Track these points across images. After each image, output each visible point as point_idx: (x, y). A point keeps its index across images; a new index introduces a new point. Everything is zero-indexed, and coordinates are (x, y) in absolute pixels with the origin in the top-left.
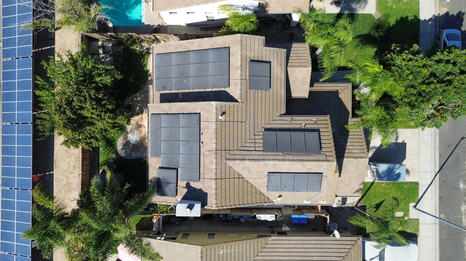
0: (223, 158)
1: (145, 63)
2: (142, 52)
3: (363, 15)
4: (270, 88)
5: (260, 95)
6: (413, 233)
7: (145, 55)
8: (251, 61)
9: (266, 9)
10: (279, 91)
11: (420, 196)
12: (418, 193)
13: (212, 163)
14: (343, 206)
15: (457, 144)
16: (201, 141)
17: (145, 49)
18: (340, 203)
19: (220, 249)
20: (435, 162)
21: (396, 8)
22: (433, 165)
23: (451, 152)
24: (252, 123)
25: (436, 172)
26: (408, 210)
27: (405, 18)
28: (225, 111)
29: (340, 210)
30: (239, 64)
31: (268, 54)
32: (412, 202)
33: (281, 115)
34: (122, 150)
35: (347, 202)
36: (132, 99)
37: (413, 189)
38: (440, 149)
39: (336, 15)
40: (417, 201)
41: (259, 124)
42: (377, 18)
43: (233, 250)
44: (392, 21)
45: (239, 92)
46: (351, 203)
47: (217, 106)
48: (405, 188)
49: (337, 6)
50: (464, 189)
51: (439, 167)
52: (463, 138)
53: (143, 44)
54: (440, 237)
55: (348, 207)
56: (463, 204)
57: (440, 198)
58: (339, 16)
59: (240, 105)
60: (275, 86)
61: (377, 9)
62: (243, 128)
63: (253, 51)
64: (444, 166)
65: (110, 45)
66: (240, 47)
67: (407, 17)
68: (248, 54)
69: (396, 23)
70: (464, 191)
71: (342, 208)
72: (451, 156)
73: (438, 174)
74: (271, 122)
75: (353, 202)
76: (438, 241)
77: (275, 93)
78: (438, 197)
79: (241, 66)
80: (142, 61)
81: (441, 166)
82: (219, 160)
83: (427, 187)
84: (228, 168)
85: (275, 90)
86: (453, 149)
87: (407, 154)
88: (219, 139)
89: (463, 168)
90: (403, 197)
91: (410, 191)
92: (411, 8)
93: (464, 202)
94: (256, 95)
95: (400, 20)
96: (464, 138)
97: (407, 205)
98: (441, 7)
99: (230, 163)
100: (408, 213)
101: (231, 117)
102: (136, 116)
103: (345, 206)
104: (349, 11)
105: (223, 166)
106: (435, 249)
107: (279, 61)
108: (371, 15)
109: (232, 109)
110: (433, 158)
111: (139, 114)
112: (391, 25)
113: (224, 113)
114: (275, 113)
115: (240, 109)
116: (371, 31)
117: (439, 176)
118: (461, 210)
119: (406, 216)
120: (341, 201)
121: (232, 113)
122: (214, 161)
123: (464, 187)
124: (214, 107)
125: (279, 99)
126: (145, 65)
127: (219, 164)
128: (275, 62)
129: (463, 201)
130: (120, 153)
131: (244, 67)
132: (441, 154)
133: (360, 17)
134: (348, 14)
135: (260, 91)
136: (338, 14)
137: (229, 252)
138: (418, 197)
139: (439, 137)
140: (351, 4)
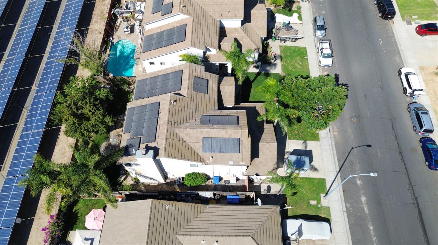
0: (173, 127)
1: (130, 97)
2: (129, 91)
3: (274, 74)
4: (207, 93)
5: (200, 97)
6: (326, 218)
7: (131, 92)
8: (196, 77)
9: (209, 59)
10: (213, 96)
11: (328, 189)
12: (325, 187)
13: (164, 129)
14: (269, 194)
15: (349, 152)
16: (159, 117)
17: (131, 89)
18: (266, 191)
19: (167, 205)
20: (335, 165)
21: (294, 71)
22: (334, 166)
23: (346, 158)
24: (194, 110)
25: (338, 172)
26: (320, 200)
28: (176, 100)
29: (266, 197)
30: (188, 77)
31: (207, 76)
32: (322, 193)
33: (216, 110)
34: (104, 151)
35: (271, 191)
36: (117, 119)
37: (322, 183)
38: (337, 156)
39: (256, 74)
40: (326, 192)
41: (199, 112)
42: (283, 76)
43: (177, 208)
45: (186, 92)
46: (275, 192)
47: (171, 96)
48: (315, 182)
49: (257, 69)
50: (361, 185)
51: (339, 168)
52: (352, 148)
53: (131, 87)
54: (349, 222)
55: (272, 195)
56: (362, 196)
57: (344, 191)
58: (258, 74)
59: (187, 99)
60: (211, 93)
61: (283, 71)
62: (188, 112)
63: (197, 72)
64: (343, 167)
65: (109, 87)
66: (188, 69)
68: (194, 73)
70: (361, 186)
71: (267, 195)
72: (346, 160)
73: (339, 173)
75: (276, 191)
76: (348, 225)
77: (211, 97)
78: (342, 190)
79: (189, 79)
80: (129, 96)
81: (340, 167)
82: (169, 127)
83: (332, 182)
84: (175, 134)
85: (211, 95)
86: (347, 156)
88: (171, 114)
89: (357, 169)
90: (314, 189)
91: (319, 184)
93: (363, 195)
94: (198, 95)
96: (354, 148)
97: (318, 195)
98: (323, 72)
99: (177, 130)
100: (320, 202)
101: (180, 104)
102: (118, 129)
103: (270, 193)
104: (265, 71)
106: (347, 232)
107: (214, 80)
108: (279, 74)
109: (181, 100)
110: (333, 161)
111: (120, 128)
114: (210, 108)
115: (186, 101)
117: (340, 174)
118: (361, 200)
119: (319, 204)
120: (266, 190)
121: (181, 102)
122: (166, 127)
123: (360, 183)
124: (169, 97)
125: (213, 101)
126: (130, 98)
127: (169, 129)
128: (211, 80)
129: (361, 193)
130: (101, 153)
131: (190, 80)
132: (338, 159)
134: (264, 73)
135: (200, 93)
136: (258, 73)
137: (174, 209)
138: (327, 189)
139: (336, 148)
140: (266, 68)
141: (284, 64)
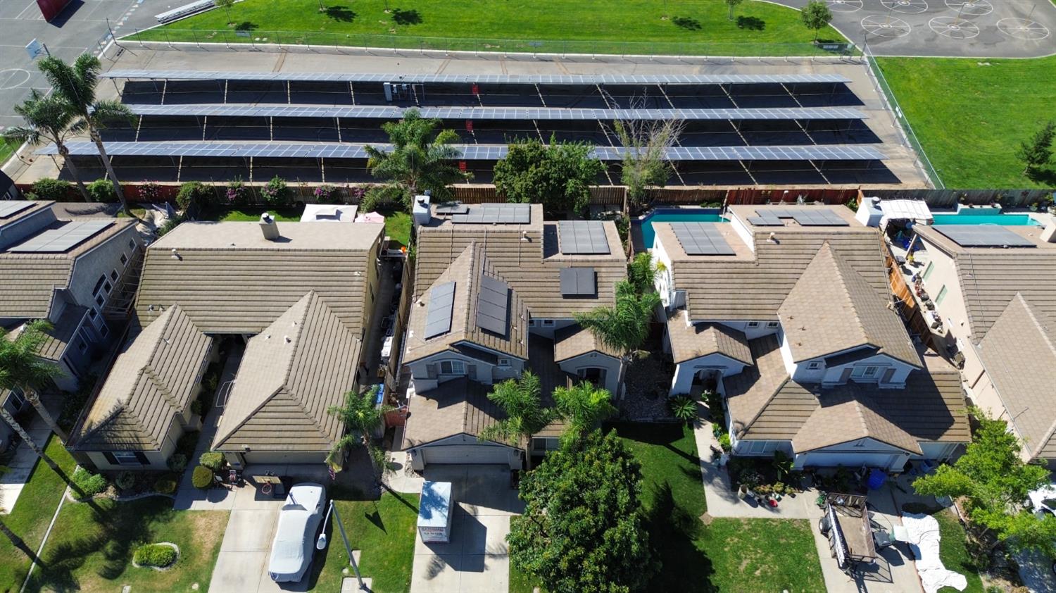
0: (478, 240)
4: (566, 296)
5: (552, 284)
6: (316, 582)
8: (596, 273)
21: (725, 552)
26: (359, 576)
27: (711, 568)
28: (533, 241)
30: (591, 260)
31: (607, 295)
32: (374, 582)
33: (529, 313)
35: (389, 471)
39: (695, 455)
41: (517, 284)
42: (701, 518)
44: (700, 544)
46: (387, 478)
47: (539, 232)
48: (401, 568)
55: (382, 474)
58: (695, 460)
59: (542, 260)
60: (567, 305)
61: (717, 520)
62: (512, 264)
63: (607, 275)
66: (612, 260)
67: (713, 572)
68: (603, 270)
69: (700, 551)
71: (383, 464)
74: (520, 299)
75: (388, 482)
77: (558, 304)
82: (475, 235)
84: (465, 244)
85: (562, 304)
87: (463, 573)
88: (499, 235)
90: (386, 564)
91: (395, 577)
92: (731, 581)
94: (553, 280)
95: (706, 558)
99: (470, 247)
100: (354, 576)
101: (525, 249)
103: (385, 469)
104: (706, 475)
105: (467, 240)
108: (705, 509)
109: (536, 249)
112: (693, 542)
113: (530, 240)
114: (532, 304)
115: (536, 259)
116: (679, 509)
119: (350, 571)
120: (394, 462)
121: (531, 249)
122: (476, 231)
124: (537, 230)
127: (470, 235)
128: (597, 305)
131: (585, 263)
133: (699, 491)
134: (701, 473)
135: (559, 284)
136: (698, 459)
137: (355, 283)
140: (718, 476)
141: (742, 524)
